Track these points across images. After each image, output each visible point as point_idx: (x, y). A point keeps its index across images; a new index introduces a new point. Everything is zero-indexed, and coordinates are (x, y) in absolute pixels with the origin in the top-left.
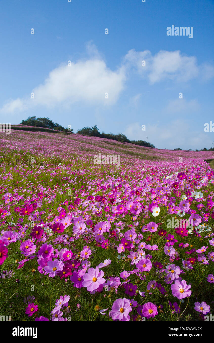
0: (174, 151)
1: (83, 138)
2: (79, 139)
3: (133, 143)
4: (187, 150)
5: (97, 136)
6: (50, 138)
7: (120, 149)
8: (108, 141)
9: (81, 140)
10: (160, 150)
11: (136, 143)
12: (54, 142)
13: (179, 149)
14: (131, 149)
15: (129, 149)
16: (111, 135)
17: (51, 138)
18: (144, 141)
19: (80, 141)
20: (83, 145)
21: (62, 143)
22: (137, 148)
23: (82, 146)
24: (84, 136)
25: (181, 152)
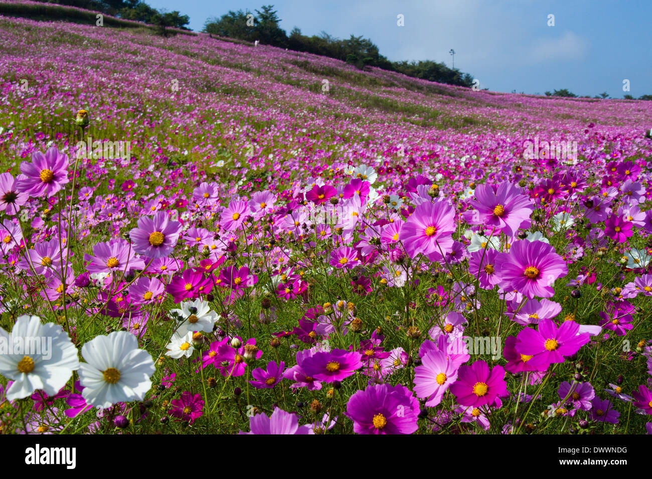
0: (545, 101)
1: (219, 49)
2: (205, 50)
3: (400, 68)
4: (593, 96)
5: (275, 44)
6: (98, 44)
7: (349, 91)
8: (309, 60)
9: (212, 54)
10: (493, 94)
11: (410, 70)
12: (108, 60)
13: (564, 94)
14: (389, 89)
15: (383, 89)
16: (324, 41)
17: (100, 45)
18: (438, 62)
19: (206, 60)
20: (214, 71)
21: (136, 64)
22: (411, 87)
23: (207, 77)
24: (227, 41)
25: (570, 102)
